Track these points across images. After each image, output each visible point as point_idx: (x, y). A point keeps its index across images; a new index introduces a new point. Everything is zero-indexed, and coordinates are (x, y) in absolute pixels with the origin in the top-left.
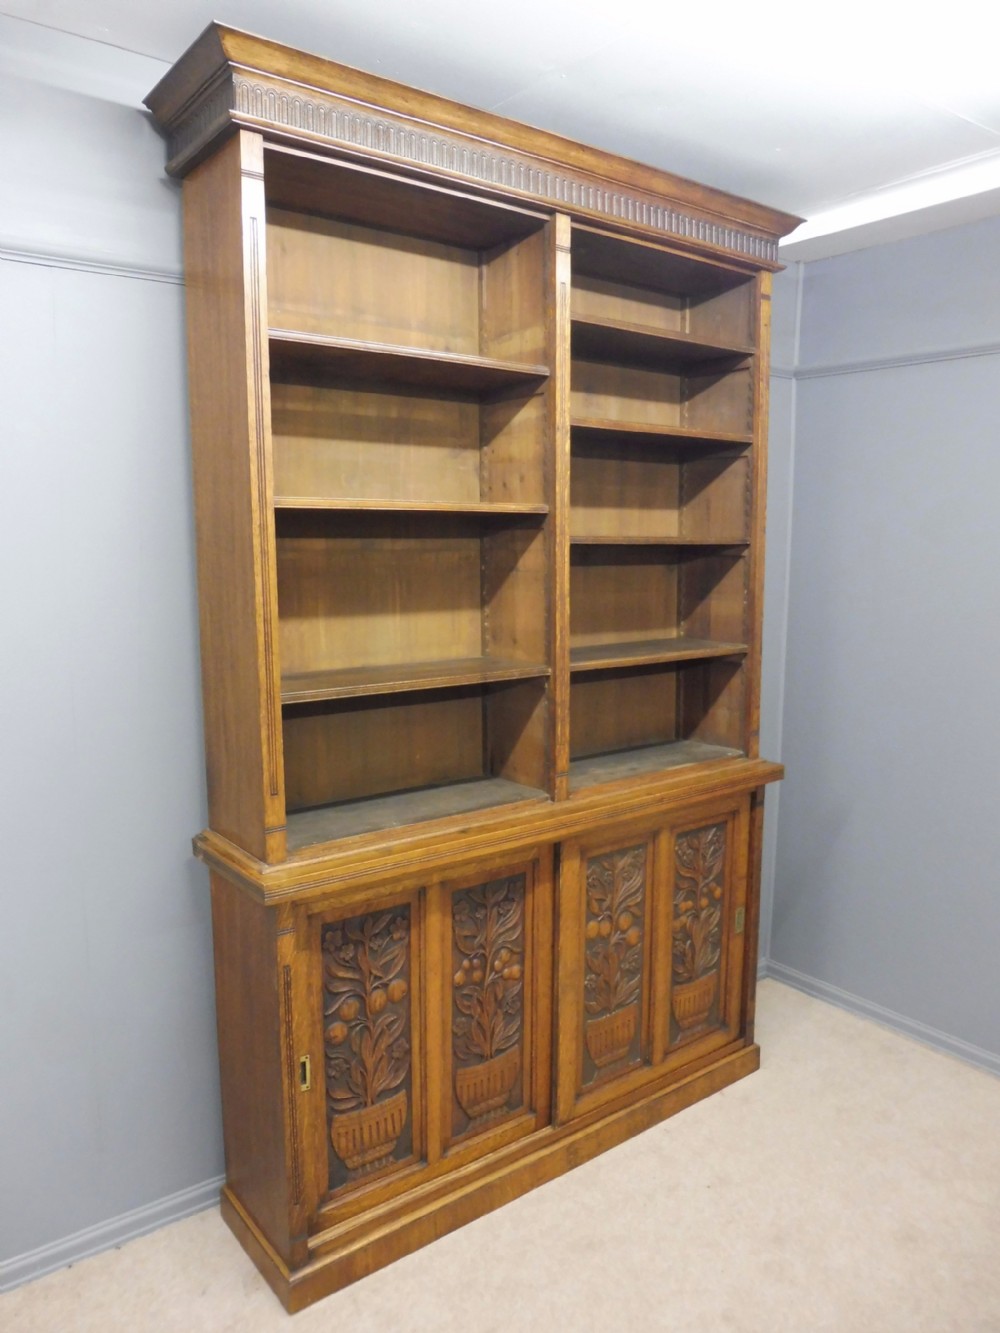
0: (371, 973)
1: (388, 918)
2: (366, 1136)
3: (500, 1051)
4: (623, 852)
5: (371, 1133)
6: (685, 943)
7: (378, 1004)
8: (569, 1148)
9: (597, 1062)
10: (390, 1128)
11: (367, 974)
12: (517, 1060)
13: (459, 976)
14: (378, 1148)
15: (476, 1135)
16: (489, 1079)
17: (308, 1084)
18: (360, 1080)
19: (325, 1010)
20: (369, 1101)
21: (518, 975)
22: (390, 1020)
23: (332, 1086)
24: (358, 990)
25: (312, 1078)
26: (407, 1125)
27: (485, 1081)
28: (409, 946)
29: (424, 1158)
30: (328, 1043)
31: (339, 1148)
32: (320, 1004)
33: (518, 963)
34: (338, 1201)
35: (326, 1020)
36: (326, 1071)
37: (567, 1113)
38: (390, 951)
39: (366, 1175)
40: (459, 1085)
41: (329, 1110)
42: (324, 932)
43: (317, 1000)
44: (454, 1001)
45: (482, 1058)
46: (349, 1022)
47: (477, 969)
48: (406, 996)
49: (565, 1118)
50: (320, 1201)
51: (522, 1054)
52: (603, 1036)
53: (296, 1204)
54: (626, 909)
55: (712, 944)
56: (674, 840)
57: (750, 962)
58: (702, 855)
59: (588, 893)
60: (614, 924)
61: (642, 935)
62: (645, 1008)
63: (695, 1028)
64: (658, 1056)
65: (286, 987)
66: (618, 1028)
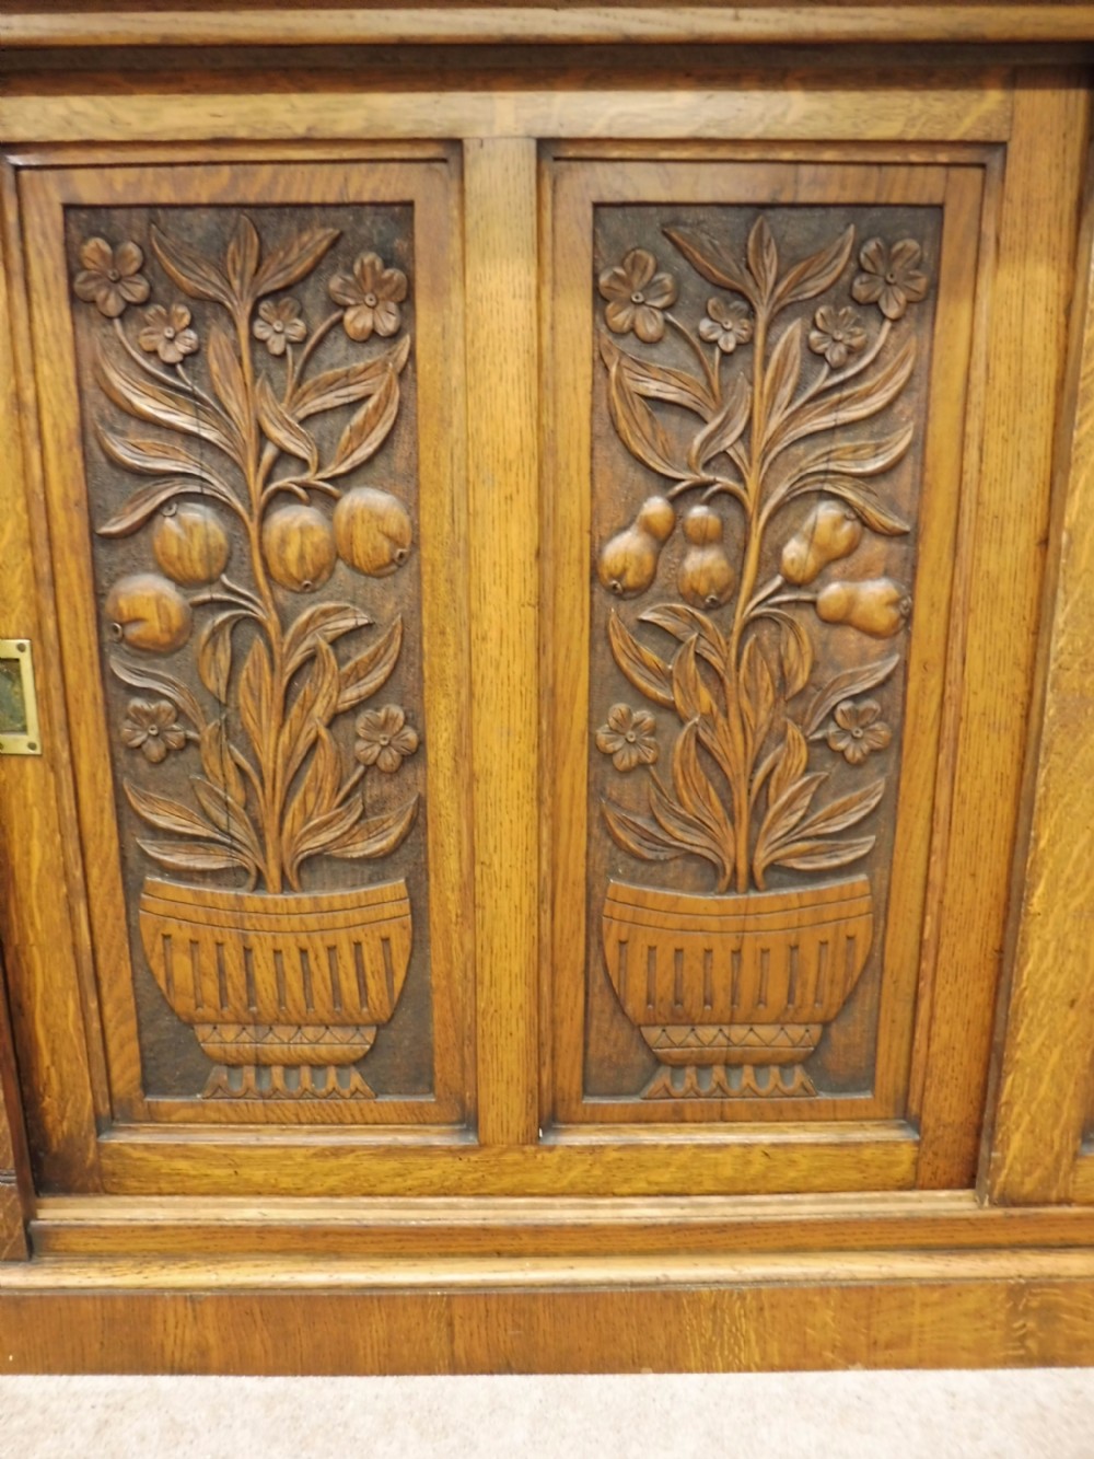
0: (262, 436)
1: (318, 238)
2: (264, 976)
3: (779, 873)
5: (280, 978)
7: (292, 553)
8: (1017, 1291)
10: (349, 985)
11: (248, 435)
12: (860, 928)
13: (626, 547)
14: (310, 1032)
15: (678, 1117)
16: (737, 953)
17: (33, 735)
18: (236, 795)
19: (94, 513)
20: (273, 873)
21: (884, 618)
22: (349, 623)
23: (137, 781)
24: (220, 485)
25: (50, 722)
26: (413, 997)
27: (722, 956)
28: (406, 374)
29: (469, 1120)
30: (110, 629)
31: (169, 979)
32: (76, 492)
33: (887, 573)
34: (167, 1131)
35: (102, 552)
36: (110, 724)
37: (1038, 1173)
38: (329, 374)
39: (275, 1093)
40: (613, 933)
41: (132, 854)
42: (74, 232)
43: (63, 474)
44: (599, 635)
45: (712, 873)
46: (184, 583)
47: (703, 542)
48: (403, 557)
49: (1029, 1186)
50: (105, 1109)
51: (881, 912)
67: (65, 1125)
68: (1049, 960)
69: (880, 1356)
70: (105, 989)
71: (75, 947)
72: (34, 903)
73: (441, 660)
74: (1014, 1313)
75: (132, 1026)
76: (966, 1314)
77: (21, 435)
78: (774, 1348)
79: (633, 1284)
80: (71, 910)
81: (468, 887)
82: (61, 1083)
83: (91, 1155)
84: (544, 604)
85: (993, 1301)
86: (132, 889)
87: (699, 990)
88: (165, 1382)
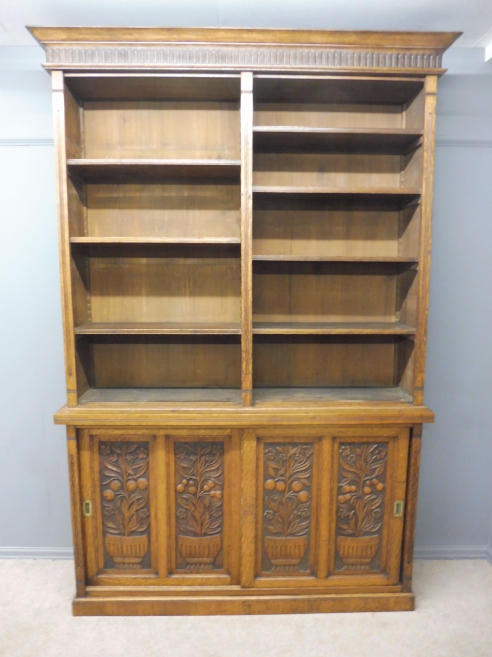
0: (126, 472)
1: (135, 446)
2: (125, 549)
3: (206, 534)
4: (295, 445)
5: (127, 549)
6: (350, 511)
7: (131, 487)
8: (244, 602)
9: (273, 561)
10: (138, 551)
11: (124, 471)
12: (219, 542)
13: (180, 487)
14: (132, 558)
15: (191, 573)
16: (200, 547)
17: (91, 513)
18: (121, 522)
19: (101, 482)
20: (126, 533)
21: (219, 496)
22: (138, 497)
23: (106, 520)
24: (120, 478)
25: (93, 511)
26: (148, 553)
27: (197, 547)
28: (148, 463)
29: (157, 573)
30: (103, 498)
31: (109, 550)
32: (99, 479)
33: (219, 490)
34: (108, 575)
35: (102, 487)
36: (102, 511)
38: (137, 463)
39: (125, 569)
40: (180, 543)
41: (104, 531)
42: (100, 445)
43: (97, 476)
44: (176, 499)
45: (195, 534)
46: (115, 491)
47: (192, 486)
48: (147, 488)
49: (247, 584)
50: (98, 571)
51: (222, 540)
52: (279, 548)
53: (78, 566)
54: (298, 479)
55: (375, 518)
56: (336, 446)
57: (407, 538)
58: (365, 460)
59: (265, 462)
60: (288, 486)
61: (311, 498)
62: (313, 542)
63: (358, 567)
64: (322, 573)
65: (71, 464)
66: (290, 547)
67: (92, 574)
68: (245, 549)
69: (222, 613)
70: (99, 552)
71: (95, 546)
73: (152, 503)
74: (243, 606)
75: (103, 557)
76: (236, 606)
77: (91, 472)
78: (205, 611)
79: (182, 601)
80: (94, 540)
81: (157, 536)
82: (91, 566)
83: (95, 579)
84: (168, 495)
85: (240, 603)
86: (104, 536)
87: (194, 552)
88: (107, 617)
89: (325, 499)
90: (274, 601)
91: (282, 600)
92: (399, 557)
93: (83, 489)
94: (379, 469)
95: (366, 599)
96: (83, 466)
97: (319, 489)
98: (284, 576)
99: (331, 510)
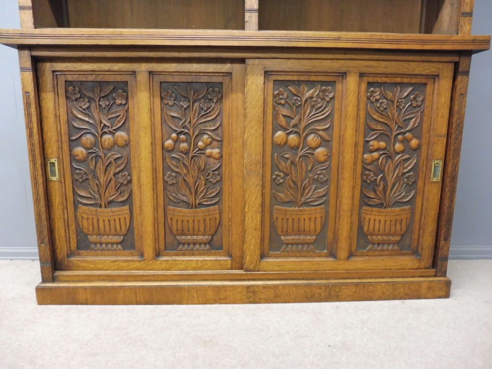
0: (101, 122)
1: (111, 87)
2: (101, 225)
3: (201, 205)
5: (104, 226)
6: (377, 175)
7: (106, 143)
9: (282, 237)
10: (118, 227)
11: (98, 122)
12: (217, 216)
13: (169, 143)
14: (110, 237)
15: (184, 255)
16: (194, 221)
17: (57, 177)
18: (96, 189)
19: (70, 135)
20: (103, 205)
21: (218, 156)
22: (117, 156)
23: (77, 186)
24: (93, 131)
25: (61, 175)
26: (130, 230)
27: (191, 222)
28: (127, 111)
29: (142, 255)
30: (72, 157)
31: (83, 226)
32: (67, 131)
33: (218, 148)
34: (82, 257)
35: (71, 143)
36: (72, 175)
37: (253, 265)
38: (113, 111)
39: (103, 250)
40: (169, 217)
41: (76, 200)
42: (67, 86)
43: (64, 128)
44: (164, 159)
45: (189, 205)
46: (86, 149)
47: (183, 142)
48: (127, 144)
49: (251, 267)
50: (69, 252)
51: (221, 214)
52: (290, 221)
53: (43, 243)
54: (314, 131)
55: (407, 184)
56: (364, 86)
57: (445, 208)
58: (398, 107)
59: (274, 108)
60: (302, 139)
61: (329, 157)
62: (332, 213)
63: (385, 247)
64: (343, 253)
65: (27, 105)
66: (305, 219)
67: (61, 256)
68: (250, 221)
69: (222, 301)
70: (70, 227)
71: (64, 219)
72: (56, 209)
73: (134, 163)
74: (247, 292)
75: (75, 235)
76: (238, 292)
77: (56, 121)
78: (200, 300)
79: (172, 286)
80: (63, 211)
81: (140, 207)
82: (61, 247)
83: (66, 262)
84: (153, 153)
85: (243, 289)
86: (76, 208)
87: (187, 228)
88: (79, 306)
89: (348, 157)
90: (284, 286)
91: (295, 286)
92: (434, 234)
93: (46, 145)
94: (414, 120)
95: (394, 284)
96: (45, 113)
97: (341, 142)
98: (296, 257)
99: (355, 171)
